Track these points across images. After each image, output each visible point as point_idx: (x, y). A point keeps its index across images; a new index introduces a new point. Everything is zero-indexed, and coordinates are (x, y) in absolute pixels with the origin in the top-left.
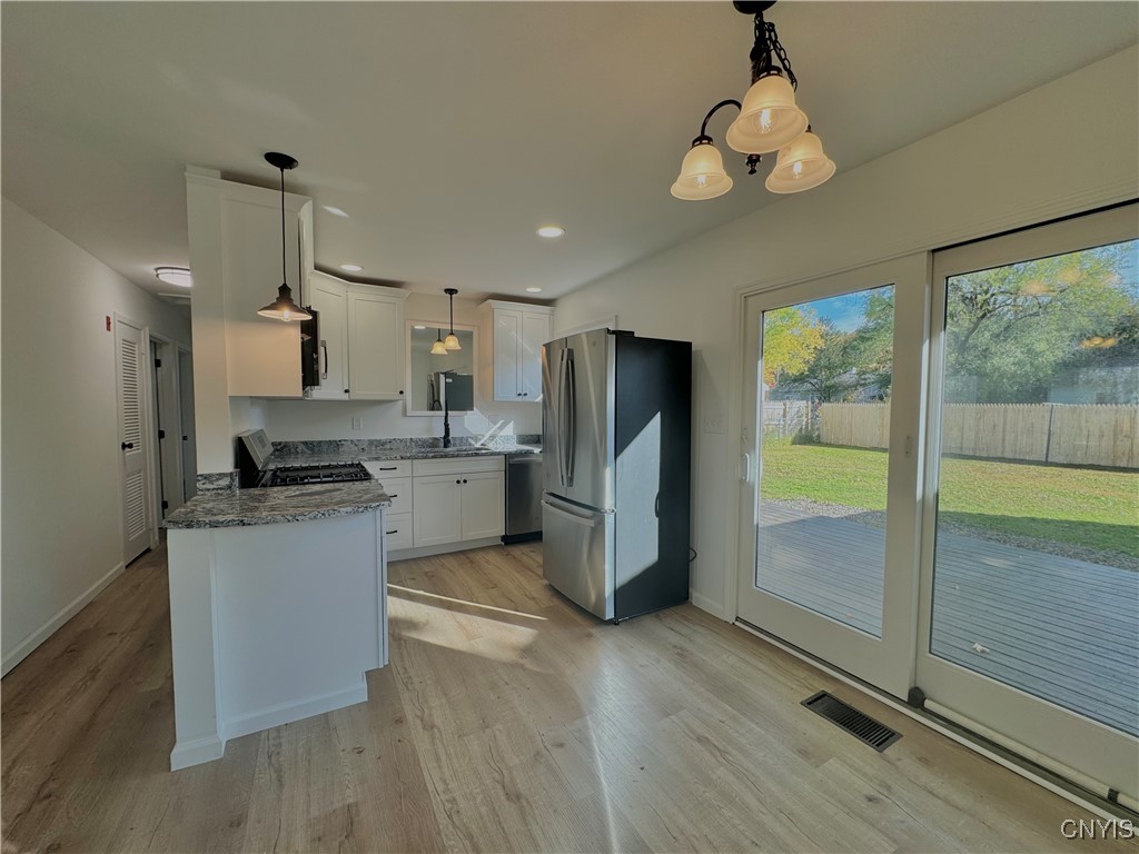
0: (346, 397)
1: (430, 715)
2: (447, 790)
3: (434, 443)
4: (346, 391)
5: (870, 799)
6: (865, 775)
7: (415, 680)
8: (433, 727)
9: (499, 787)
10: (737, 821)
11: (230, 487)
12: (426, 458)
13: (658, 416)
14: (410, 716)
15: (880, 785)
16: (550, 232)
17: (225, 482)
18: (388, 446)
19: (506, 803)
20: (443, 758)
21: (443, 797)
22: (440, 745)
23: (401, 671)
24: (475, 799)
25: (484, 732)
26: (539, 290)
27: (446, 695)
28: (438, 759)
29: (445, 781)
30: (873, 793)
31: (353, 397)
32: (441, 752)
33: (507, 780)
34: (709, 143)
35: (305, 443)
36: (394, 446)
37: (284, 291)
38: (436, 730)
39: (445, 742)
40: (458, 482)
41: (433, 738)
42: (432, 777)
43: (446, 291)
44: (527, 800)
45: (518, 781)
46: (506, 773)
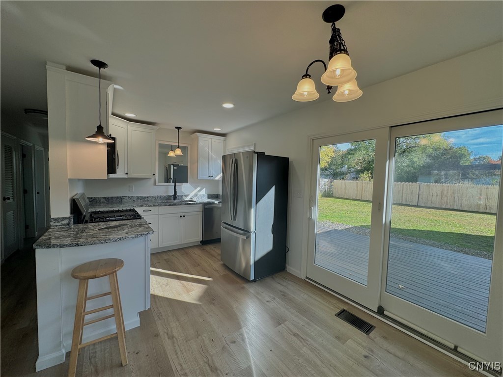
0: (126, 176)
1: (171, 331)
2: (182, 369)
3: (169, 198)
4: (126, 174)
5: (366, 357)
6: (363, 346)
7: (163, 314)
8: (173, 337)
9: (207, 365)
10: (313, 372)
11: (68, 224)
12: (166, 205)
13: (273, 188)
14: (161, 333)
15: (369, 350)
16: (228, 106)
17: (66, 222)
18: (146, 199)
19: (211, 373)
20: (179, 352)
21: (180, 373)
22: (177, 346)
23: (156, 310)
24: (196, 372)
25: (198, 338)
26: (220, 130)
27: (178, 320)
28: (177, 354)
29: (181, 365)
30: (367, 354)
31: (129, 177)
32: (178, 349)
33: (210, 361)
34: (309, 78)
35: (105, 198)
36: (150, 199)
37: (100, 128)
38: (175, 339)
39: (179, 344)
40: (181, 217)
41: (173, 343)
42: (174, 364)
43: (176, 128)
44: (220, 370)
45: (215, 361)
46: (209, 358)
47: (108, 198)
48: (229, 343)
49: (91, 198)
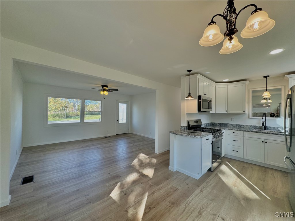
0: (226, 112)
1: (204, 190)
2: (191, 201)
3: (260, 128)
4: (226, 111)
7: (210, 183)
9: (200, 209)
12: (249, 131)
14: (201, 187)
18: (242, 127)
19: (197, 212)
20: (197, 196)
21: (189, 200)
22: (199, 195)
23: (209, 180)
24: (193, 206)
25: (210, 201)
27: (212, 190)
28: (196, 196)
29: (192, 199)
31: (228, 113)
33: (202, 210)
36: (245, 127)
38: (202, 193)
39: (201, 195)
40: (263, 142)
41: (200, 193)
42: (192, 197)
43: (264, 77)
44: (201, 216)
45: (204, 213)
46: (204, 209)
47: (220, 123)
48: (220, 216)
49: (213, 123)
